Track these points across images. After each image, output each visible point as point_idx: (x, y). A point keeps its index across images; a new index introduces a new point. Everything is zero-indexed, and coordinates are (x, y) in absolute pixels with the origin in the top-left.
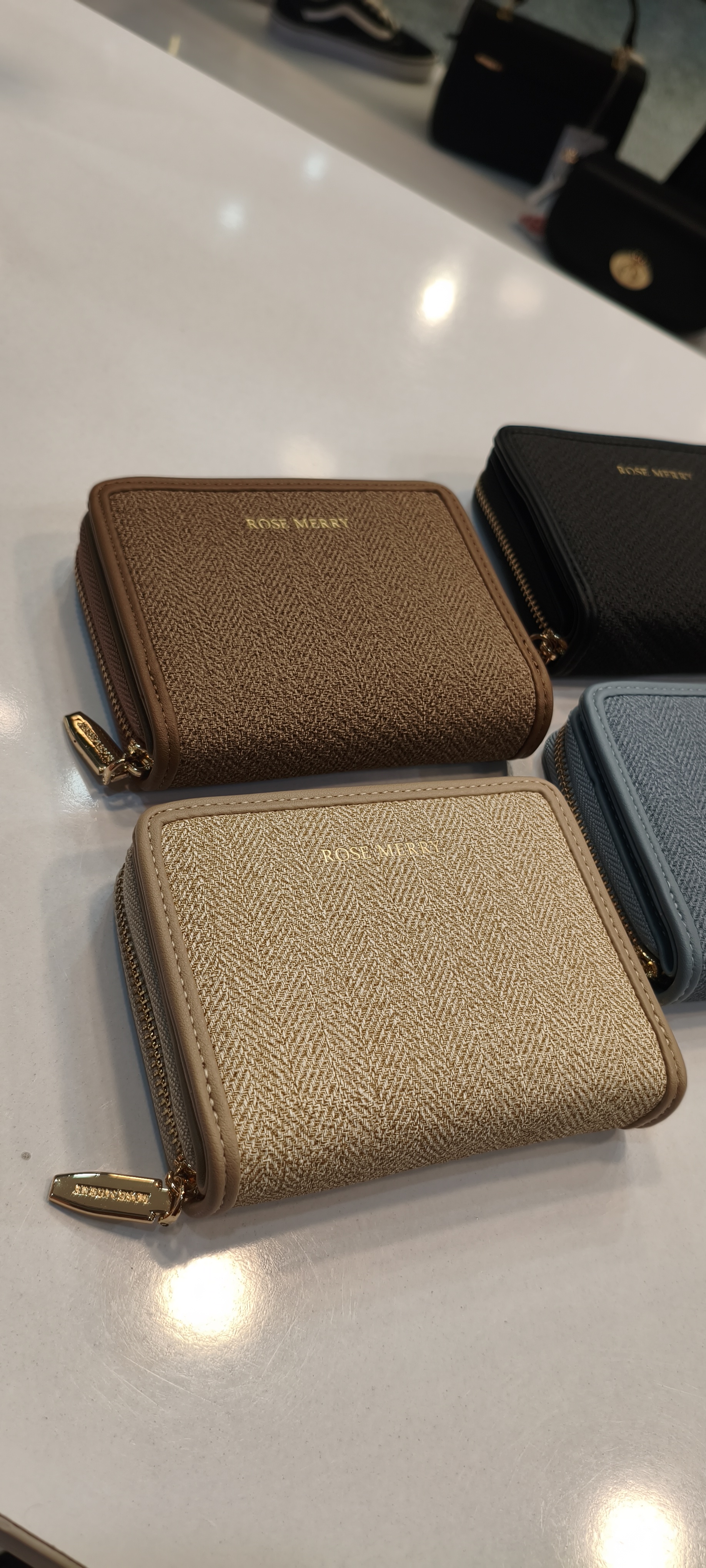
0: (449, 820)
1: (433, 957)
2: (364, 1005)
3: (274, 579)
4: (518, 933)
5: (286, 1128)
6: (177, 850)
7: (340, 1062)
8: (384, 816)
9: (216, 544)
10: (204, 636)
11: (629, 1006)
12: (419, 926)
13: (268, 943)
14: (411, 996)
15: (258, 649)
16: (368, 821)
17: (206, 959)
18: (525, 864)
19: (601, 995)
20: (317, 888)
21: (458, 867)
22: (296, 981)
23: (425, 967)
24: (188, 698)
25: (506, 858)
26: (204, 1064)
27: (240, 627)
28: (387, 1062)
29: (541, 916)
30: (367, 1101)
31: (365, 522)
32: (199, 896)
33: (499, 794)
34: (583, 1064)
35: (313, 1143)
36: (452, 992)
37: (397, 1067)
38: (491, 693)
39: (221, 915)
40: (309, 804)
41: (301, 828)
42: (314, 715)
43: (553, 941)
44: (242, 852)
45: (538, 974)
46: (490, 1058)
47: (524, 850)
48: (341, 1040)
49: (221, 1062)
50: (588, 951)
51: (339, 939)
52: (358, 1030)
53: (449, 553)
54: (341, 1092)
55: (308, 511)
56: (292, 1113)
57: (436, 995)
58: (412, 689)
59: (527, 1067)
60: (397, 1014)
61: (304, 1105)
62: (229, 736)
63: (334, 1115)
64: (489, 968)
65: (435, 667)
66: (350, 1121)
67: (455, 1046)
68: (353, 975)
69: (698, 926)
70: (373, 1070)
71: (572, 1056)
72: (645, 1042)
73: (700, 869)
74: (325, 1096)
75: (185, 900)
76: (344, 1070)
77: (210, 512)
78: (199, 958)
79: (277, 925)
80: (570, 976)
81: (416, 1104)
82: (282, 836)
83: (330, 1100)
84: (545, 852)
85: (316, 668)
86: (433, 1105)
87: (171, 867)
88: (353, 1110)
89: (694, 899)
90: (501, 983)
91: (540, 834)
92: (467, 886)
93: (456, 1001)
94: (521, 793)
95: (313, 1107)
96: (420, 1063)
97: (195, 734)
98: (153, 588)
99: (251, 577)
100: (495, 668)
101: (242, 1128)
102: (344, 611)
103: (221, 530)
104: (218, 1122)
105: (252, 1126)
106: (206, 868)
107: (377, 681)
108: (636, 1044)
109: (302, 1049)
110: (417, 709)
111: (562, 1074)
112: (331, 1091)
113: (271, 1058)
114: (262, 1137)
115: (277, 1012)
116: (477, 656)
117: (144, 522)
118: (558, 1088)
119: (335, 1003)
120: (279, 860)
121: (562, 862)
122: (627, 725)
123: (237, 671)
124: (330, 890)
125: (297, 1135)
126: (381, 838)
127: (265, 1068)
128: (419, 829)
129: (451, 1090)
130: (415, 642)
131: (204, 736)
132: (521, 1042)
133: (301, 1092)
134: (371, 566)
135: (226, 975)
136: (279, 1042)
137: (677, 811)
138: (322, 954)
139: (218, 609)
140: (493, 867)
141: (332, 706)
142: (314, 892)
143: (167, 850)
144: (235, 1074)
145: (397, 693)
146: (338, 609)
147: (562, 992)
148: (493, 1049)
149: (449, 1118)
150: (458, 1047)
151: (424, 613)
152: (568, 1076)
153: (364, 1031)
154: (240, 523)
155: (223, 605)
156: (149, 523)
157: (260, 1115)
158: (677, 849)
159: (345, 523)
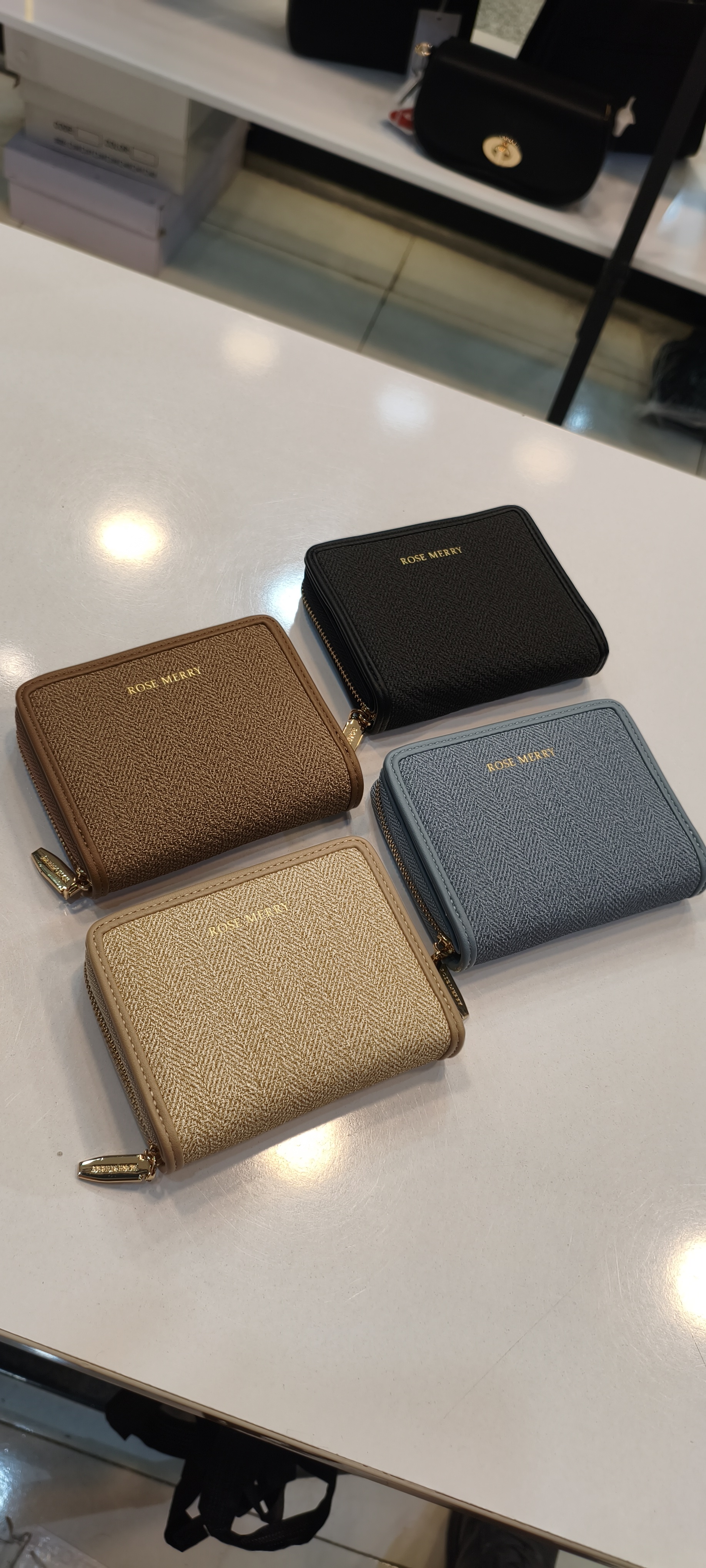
0: (293, 884)
1: (288, 987)
2: (245, 1029)
3: (152, 732)
4: (344, 956)
5: (205, 1117)
6: (114, 950)
7: (233, 1069)
8: (248, 893)
9: (108, 715)
10: (110, 791)
11: (421, 990)
12: (277, 967)
13: (180, 1002)
14: (275, 1016)
15: (148, 791)
16: (237, 899)
17: (142, 1020)
18: (347, 904)
19: (402, 986)
20: (208, 956)
21: (301, 919)
22: (201, 1023)
23: (283, 994)
24: (106, 840)
25: (333, 903)
26: (150, 1088)
27: (134, 777)
28: (263, 1064)
29: (359, 940)
30: (253, 1090)
31: (213, 666)
32: (133, 979)
33: (327, 855)
34: (391, 1036)
35: (223, 1122)
36: (301, 1008)
37: (270, 1065)
38: (316, 780)
39: (148, 989)
40: (197, 896)
41: (193, 915)
42: (193, 829)
43: (368, 956)
44: (156, 943)
45: (358, 982)
46: (329, 1046)
47: (346, 894)
48: (233, 1056)
49: (160, 1085)
50: (392, 957)
51: (226, 987)
52: (243, 1047)
53: (276, 674)
54: (236, 1088)
55: (170, 668)
56: (207, 1108)
57: (291, 1012)
58: (259, 792)
59: (354, 1046)
60: (267, 1031)
61: (214, 1101)
62: (138, 859)
63: (233, 1103)
64: (325, 985)
65: (273, 772)
66: (244, 1104)
67: (306, 1043)
68: (237, 1011)
69: (470, 920)
70: (254, 1070)
71: (383, 1032)
72: (433, 1011)
73: (470, 878)
74: (226, 1093)
75: (124, 983)
76: (236, 1074)
77: (101, 690)
78: (138, 1021)
79: (185, 988)
80: (380, 978)
81: (285, 1085)
82: (181, 925)
83: (229, 1095)
84: (360, 892)
85: (190, 795)
86: (295, 1083)
87: (112, 963)
88: (245, 1097)
89: (466, 901)
90: (334, 994)
91: (356, 880)
92: (308, 931)
93: (305, 1013)
94: (342, 851)
95: (220, 1101)
96: (284, 1059)
97: (115, 863)
98: (71, 762)
99: (136, 735)
100: (316, 760)
101: (178, 1123)
102: (204, 745)
103: (111, 702)
104: (163, 1123)
105: (184, 1120)
106: (134, 959)
107: (233, 793)
108: (426, 1014)
109: (208, 1067)
110: (265, 805)
111: (378, 1045)
112: (230, 1089)
113: (191, 1077)
114: (191, 1125)
115: (191, 1046)
116: (302, 755)
117: (56, 710)
118: (376, 1054)
119: (227, 1032)
120: (181, 942)
121: (373, 896)
122: (416, 778)
123: (136, 811)
124: (217, 956)
125: (213, 1120)
126: (247, 909)
127: (187, 1084)
128: (273, 896)
129: (306, 1071)
130: (257, 756)
131: (121, 863)
132: (349, 1031)
133: (211, 1093)
134: (220, 702)
135: (156, 1029)
136: (194, 1065)
137: (453, 838)
138: (215, 1001)
139: (116, 767)
140: (325, 912)
141: (205, 819)
142: (206, 959)
143: (108, 952)
144: (170, 1091)
145: (249, 798)
146: (200, 745)
147: (375, 991)
148: (330, 1040)
149: (307, 1088)
150: (308, 1043)
151: (262, 731)
152: (382, 1045)
153: (247, 1046)
154: (123, 693)
155: (120, 763)
156: (60, 710)
157: (188, 1113)
158: (454, 866)
159: (198, 671)
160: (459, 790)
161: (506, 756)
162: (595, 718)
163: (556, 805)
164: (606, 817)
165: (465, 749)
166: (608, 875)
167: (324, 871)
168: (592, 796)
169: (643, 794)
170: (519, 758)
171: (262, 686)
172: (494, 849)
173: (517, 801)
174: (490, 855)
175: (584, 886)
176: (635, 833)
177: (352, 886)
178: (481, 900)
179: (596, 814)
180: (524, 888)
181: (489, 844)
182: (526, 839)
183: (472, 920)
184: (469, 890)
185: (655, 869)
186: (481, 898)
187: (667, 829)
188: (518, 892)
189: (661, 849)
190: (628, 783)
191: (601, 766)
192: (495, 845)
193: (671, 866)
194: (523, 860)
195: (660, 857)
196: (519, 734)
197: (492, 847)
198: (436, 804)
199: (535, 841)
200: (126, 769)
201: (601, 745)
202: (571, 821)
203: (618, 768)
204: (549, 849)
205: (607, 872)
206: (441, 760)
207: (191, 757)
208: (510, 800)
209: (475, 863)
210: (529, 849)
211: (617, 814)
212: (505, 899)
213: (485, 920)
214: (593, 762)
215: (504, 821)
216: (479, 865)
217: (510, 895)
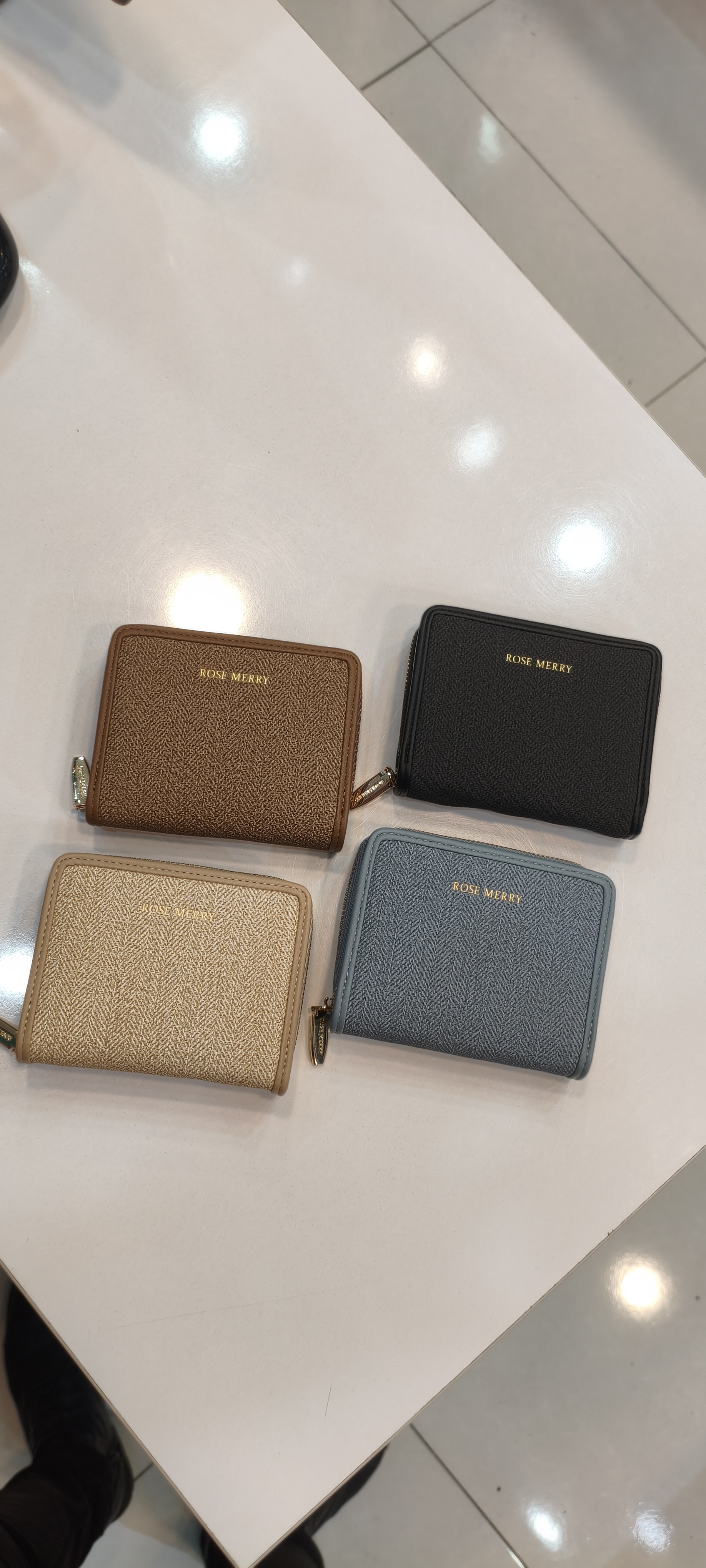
0: (229, 902)
1: (171, 982)
2: (120, 998)
3: (196, 719)
4: (229, 982)
5: (55, 1045)
6: (67, 883)
7: (94, 1023)
8: (191, 890)
9: (172, 686)
10: (135, 754)
11: (271, 1040)
12: (174, 963)
13: (88, 950)
14: (148, 1000)
15: (163, 768)
16: (179, 892)
17: (56, 948)
18: (259, 941)
19: (257, 1029)
20: (129, 926)
21: (216, 934)
22: (92, 975)
23: (164, 987)
24: (110, 792)
25: (249, 935)
26: (31, 1002)
27: (159, 751)
28: (117, 1031)
29: (249, 975)
30: (99, 1045)
31: (280, 682)
32: (67, 913)
33: (272, 891)
34: (225, 1062)
35: (67, 1055)
36: (171, 1005)
37: (121, 1034)
38: (302, 823)
39: (72, 927)
40: (152, 872)
41: (139, 887)
42: (182, 816)
43: (247, 991)
44: (99, 894)
45: (226, 1008)
46: (173, 1044)
47: (263, 932)
48: (100, 1013)
49: (39, 1004)
50: (265, 1002)
51: (127, 958)
52: (110, 1010)
53: (328, 715)
54: (88, 1037)
55: (245, 667)
56: (60, 1040)
57: (161, 1004)
58: (249, 812)
59: (192, 1054)
60: (135, 1008)
61: (68, 1038)
62: (127, 818)
63: (81, 1046)
64: (199, 997)
65: (269, 801)
66: (88, 1052)
68: (123, 980)
69: (350, 1004)
70: (108, 1032)
71: (220, 1057)
73: (373, 971)
74: (79, 1037)
75: (60, 913)
76: (93, 1027)
77: (179, 661)
78: (53, 947)
79: (97, 942)
80: (245, 1014)
81: (125, 1054)
82: (125, 890)
83: (81, 1039)
84: (276, 936)
85: (192, 788)
86: (133, 1057)
87: (60, 892)
88: (91, 1047)
89: (357, 988)
90: (201, 1007)
91: (279, 925)
92: (215, 946)
93: (171, 1010)
94: (285, 894)
95: (72, 1040)
96: (134, 1036)
97: (108, 813)
98: (121, 713)
99: (183, 715)
100: (311, 808)
101: (35, 1039)
102: (229, 750)
103: (181, 675)
104: (25, 1032)
105: (39, 1039)
106: (76, 898)
107: (227, 803)
108: (262, 1061)
109: (78, 1011)
110: (249, 823)
111: (211, 1064)
112: (83, 1036)
113: (62, 1011)
114: (43, 1045)
115: (75, 988)
116: (301, 798)
117: (135, 662)
118: (206, 1069)
119: (106, 992)
120: (117, 904)
121: (284, 945)
123: (144, 781)
124: (136, 929)
125: (60, 1049)
126: (181, 904)
127: (56, 1014)
128: (207, 904)
129: (146, 1053)
130: (265, 782)
131: (113, 815)
132: (194, 1042)
133: (69, 1031)
134: (265, 719)
135: (60, 961)
136: (69, 1004)
137: (382, 930)
138: (113, 964)
139: (152, 735)
140: (238, 938)
141: (194, 812)
142: (127, 927)
143: (62, 882)
144: (42, 1012)
145: (238, 813)
146: (226, 749)
147: (234, 1022)
148: (176, 1041)
149: (141, 1064)
150: (158, 1034)
151: (282, 761)
152: (214, 1065)
153: (113, 1011)
154: (195, 672)
155: (156, 734)
156: (138, 663)
157: (45, 1035)
158: (366, 954)
159: (266, 680)
160: (414, 892)
161: (476, 883)
162: (580, 888)
163: (488, 948)
164: (524, 981)
165: (445, 858)
166: (489, 1030)
167: (259, 904)
168: (525, 957)
169: (572, 978)
170: (487, 890)
171: (309, 720)
172: (408, 957)
173: (457, 927)
174: (402, 961)
175: (464, 1027)
176: (539, 1008)
177: (273, 928)
178: (368, 994)
179: (516, 974)
180: (410, 1003)
181: (407, 952)
182: (441, 963)
183: (352, 1005)
184: (364, 980)
185: (534, 1047)
186: (370, 992)
187: (569, 1019)
188: (403, 1004)
189: (551, 1033)
190: (566, 962)
191: (552, 935)
192: (412, 954)
193: (551, 1051)
194: (425, 980)
195: (546, 1039)
196: (502, 868)
197: (408, 956)
198: (387, 894)
199: (448, 969)
200: (157, 741)
201: (568, 915)
202: (490, 968)
203: (567, 944)
204: (454, 982)
205: (490, 1027)
206: (418, 857)
207: (212, 756)
208: (451, 923)
209: (384, 961)
210: (438, 974)
211: (535, 983)
212: (388, 1004)
213: (361, 1011)
214: (548, 927)
215: (434, 939)
216: (386, 964)
217: (395, 1002)
